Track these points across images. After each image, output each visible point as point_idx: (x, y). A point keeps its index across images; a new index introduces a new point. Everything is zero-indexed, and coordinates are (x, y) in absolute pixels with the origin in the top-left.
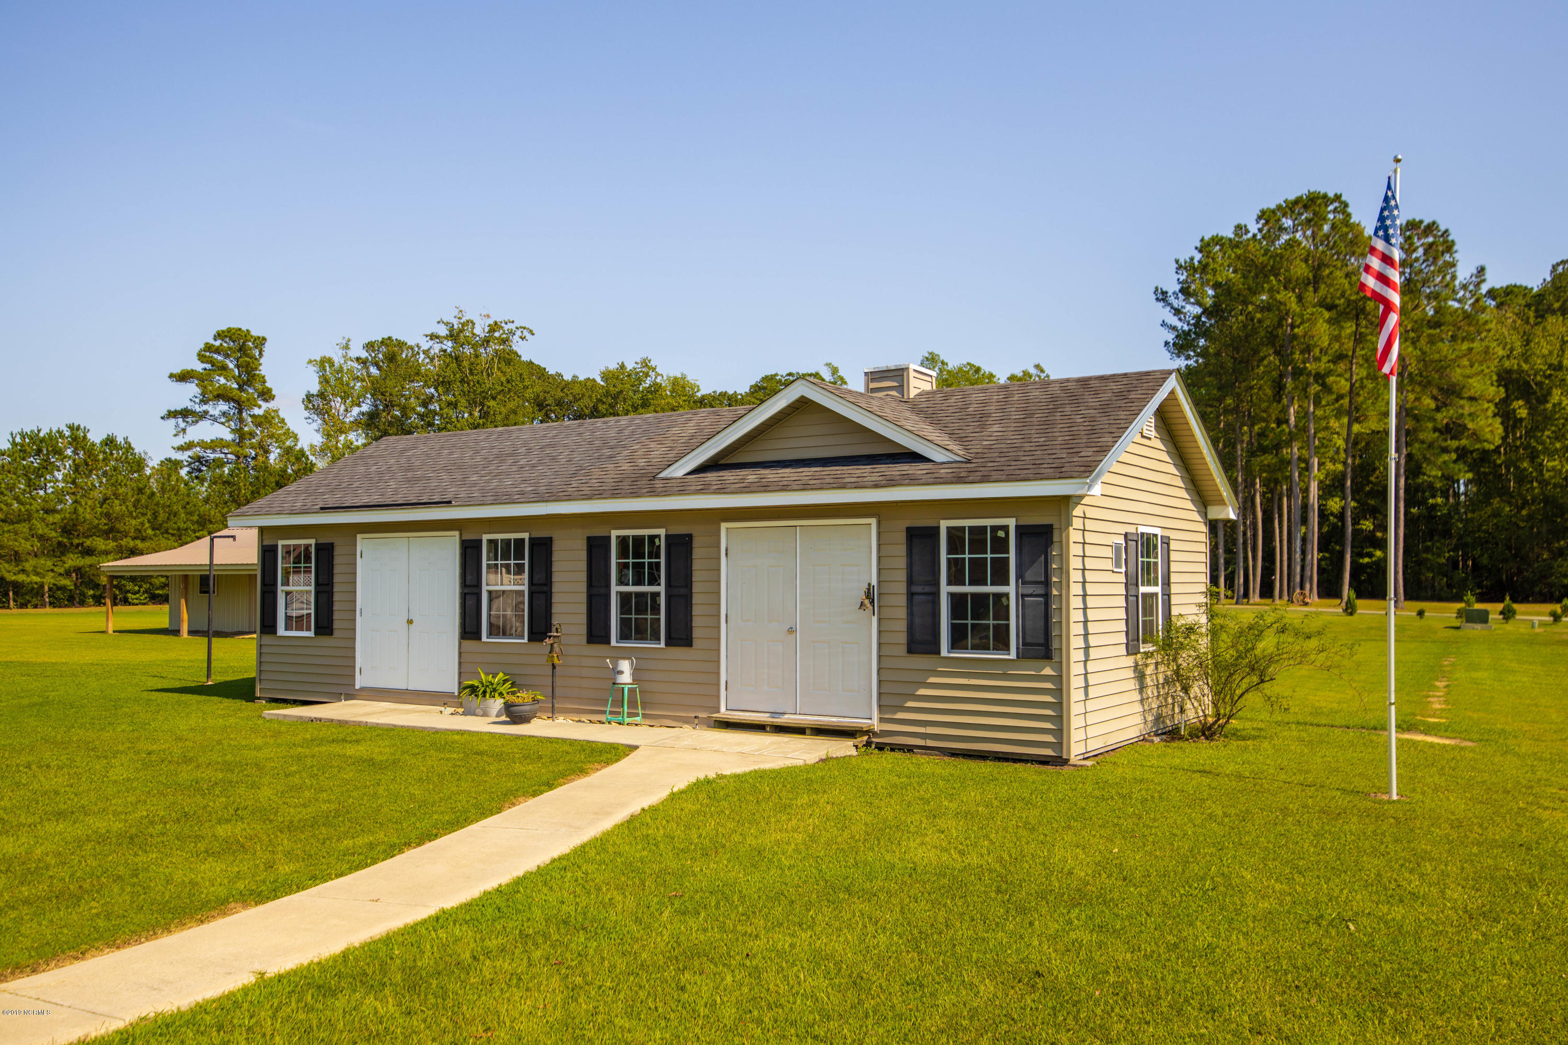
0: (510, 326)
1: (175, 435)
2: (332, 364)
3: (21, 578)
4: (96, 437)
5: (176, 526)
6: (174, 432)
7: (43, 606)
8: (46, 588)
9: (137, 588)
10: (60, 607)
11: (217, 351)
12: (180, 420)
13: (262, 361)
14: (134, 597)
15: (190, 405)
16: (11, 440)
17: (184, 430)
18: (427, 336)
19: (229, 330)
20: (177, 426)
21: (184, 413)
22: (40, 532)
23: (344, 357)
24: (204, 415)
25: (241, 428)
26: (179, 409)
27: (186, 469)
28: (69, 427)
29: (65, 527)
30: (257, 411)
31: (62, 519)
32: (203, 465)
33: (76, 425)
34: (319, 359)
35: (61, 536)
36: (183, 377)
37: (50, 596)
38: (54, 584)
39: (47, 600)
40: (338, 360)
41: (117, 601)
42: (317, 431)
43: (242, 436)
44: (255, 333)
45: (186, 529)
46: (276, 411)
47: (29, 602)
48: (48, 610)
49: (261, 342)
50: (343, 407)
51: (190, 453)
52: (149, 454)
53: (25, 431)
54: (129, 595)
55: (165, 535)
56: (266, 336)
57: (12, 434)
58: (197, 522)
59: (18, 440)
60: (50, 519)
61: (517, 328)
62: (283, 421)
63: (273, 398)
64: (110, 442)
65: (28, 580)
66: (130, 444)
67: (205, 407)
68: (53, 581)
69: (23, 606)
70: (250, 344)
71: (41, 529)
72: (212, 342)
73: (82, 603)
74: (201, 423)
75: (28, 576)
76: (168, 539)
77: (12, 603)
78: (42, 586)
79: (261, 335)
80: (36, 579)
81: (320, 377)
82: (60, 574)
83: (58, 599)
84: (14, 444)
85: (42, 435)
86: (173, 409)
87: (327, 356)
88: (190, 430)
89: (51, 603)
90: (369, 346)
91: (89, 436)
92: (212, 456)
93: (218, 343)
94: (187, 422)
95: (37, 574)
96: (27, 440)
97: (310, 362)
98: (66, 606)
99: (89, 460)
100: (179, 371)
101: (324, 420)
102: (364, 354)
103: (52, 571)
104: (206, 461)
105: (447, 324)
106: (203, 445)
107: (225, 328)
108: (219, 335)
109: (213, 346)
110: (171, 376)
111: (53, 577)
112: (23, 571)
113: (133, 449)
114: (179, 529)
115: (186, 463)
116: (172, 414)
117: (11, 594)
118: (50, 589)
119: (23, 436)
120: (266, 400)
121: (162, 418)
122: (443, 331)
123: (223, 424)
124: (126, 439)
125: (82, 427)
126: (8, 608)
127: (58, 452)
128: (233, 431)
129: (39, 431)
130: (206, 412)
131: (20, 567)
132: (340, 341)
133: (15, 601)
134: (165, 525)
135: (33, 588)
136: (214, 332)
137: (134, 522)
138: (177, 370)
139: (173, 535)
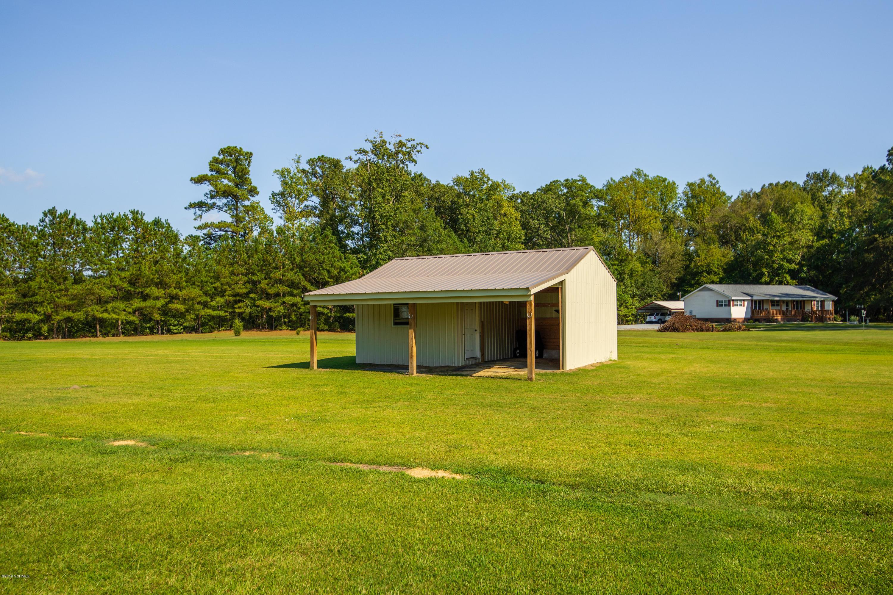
0: (412, 143)
1: (195, 219)
2: (289, 173)
3: (105, 315)
4: (149, 218)
5: (200, 280)
6: (194, 217)
7: (118, 335)
8: (120, 322)
9: (176, 322)
10: (129, 336)
11: (221, 162)
12: (197, 209)
13: (250, 169)
14: (174, 328)
15: (204, 199)
16: (94, 220)
17: (200, 216)
18: (356, 151)
19: (229, 148)
20: (195, 213)
21: (200, 205)
22: (117, 284)
23: (297, 168)
24: (213, 206)
25: (237, 214)
26: (197, 202)
27: (202, 242)
28: (132, 212)
29: (131, 280)
30: (247, 203)
31: (131, 275)
32: (212, 240)
33: (136, 210)
34: (281, 170)
35: (130, 286)
36: (200, 180)
37: (122, 328)
38: (126, 320)
39: (121, 330)
40: (293, 170)
41: (164, 331)
42: (281, 217)
43: (238, 220)
44: (245, 150)
45: (206, 282)
46: (258, 203)
47: (110, 332)
48: (122, 338)
49: (249, 156)
50: (297, 201)
51: (205, 231)
52: (180, 232)
53: (103, 214)
54: (171, 327)
55: (193, 286)
56: (252, 152)
57: (95, 217)
58: (213, 277)
59: (99, 220)
60: (123, 274)
61: (417, 144)
62: (262, 210)
63: (257, 193)
64: (157, 222)
65: (110, 317)
66: (169, 225)
67: (214, 200)
68: (125, 317)
69: (106, 335)
70: (242, 157)
71: (117, 282)
72: (217, 156)
73: (142, 333)
74: (212, 211)
75: (109, 314)
76: (195, 288)
77: (99, 333)
78: (117, 321)
79: (249, 151)
80: (115, 316)
81: (281, 181)
82: (130, 313)
83: (128, 330)
84: (96, 223)
85: (115, 216)
86: (192, 202)
87: (286, 167)
88: (204, 216)
89: (123, 333)
90: (311, 162)
91: (144, 218)
92: (219, 233)
93: (221, 157)
94: (203, 210)
95: (115, 313)
96: (105, 221)
97: (276, 171)
98: (133, 335)
99: (146, 234)
100: (197, 176)
101: (284, 211)
102: (307, 167)
103: (125, 311)
104: (214, 237)
105: (371, 142)
106: (212, 225)
107: (226, 147)
108: (222, 152)
109: (218, 158)
110: (192, 179)
111: (124, 315)
112: (106, 311)
113: (172, 228)
114: (202, 281)
115: (202, 238)
116: (192, 206)
117: (98, 326)
118: (122, 323)
119: (102, 218)
120: (252, 196)
121: (186, 208)
122: (368, 147)
123: (226, 211)
124: (166, 221)
125: (140, 212)
126: (96, 336)
127: (125, 229)
128: (232, 216)
129: (113, 214)
130: (214, 204)
131: (105, 308)
132: (294, 157)
133: (101, 331)
134: (193, 279)
135: (112, 322)
136: (219, 150)
137: (175, 277)
138: (195, 175)
139: (198, 286)
